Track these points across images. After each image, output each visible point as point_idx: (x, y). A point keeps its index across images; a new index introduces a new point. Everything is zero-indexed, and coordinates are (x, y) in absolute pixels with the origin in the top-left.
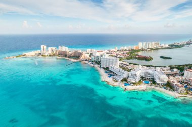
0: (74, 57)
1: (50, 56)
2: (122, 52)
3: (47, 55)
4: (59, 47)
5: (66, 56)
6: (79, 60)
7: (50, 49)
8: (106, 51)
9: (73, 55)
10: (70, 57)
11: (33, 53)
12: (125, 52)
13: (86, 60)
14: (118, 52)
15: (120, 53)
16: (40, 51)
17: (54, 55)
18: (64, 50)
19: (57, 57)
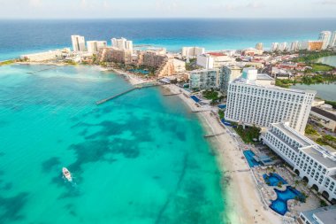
2: (279, 58)
4: (114, 40)
5: (121, 65)
8: (233, 52)
12: (287, 57)
13: (174, 82)
14: (268, 57)
15: (274, 62)
16: (68, 49)
17: (95, 61)
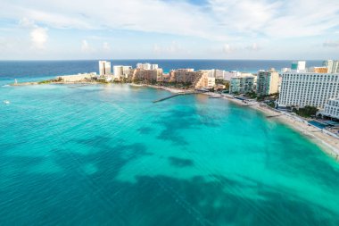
0: (175, 84)
1: (116, 82)
3: (108, 79)
5: (154, 82)
6: (190, 91)
7: (117, 68)
9: (172, 79)
10: (165, 83)
11: (80, 77)
13: (212, 90)
17: (126, 81)
18: (149, 69)
19: (133, 84)
